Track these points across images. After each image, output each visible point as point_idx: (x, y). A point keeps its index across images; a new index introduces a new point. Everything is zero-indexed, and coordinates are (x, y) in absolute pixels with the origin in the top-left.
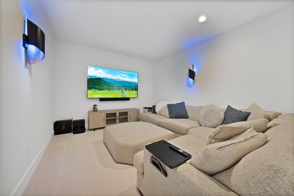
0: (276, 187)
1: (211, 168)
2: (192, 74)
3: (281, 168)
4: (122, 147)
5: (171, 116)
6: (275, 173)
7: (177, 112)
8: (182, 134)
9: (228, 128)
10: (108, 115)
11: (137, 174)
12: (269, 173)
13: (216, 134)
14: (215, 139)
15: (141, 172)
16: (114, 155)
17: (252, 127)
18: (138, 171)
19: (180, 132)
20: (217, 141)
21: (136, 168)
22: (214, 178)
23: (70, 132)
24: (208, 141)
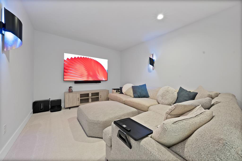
0: (224, 158)
1: (168, 141)
2: (152, 62)
3: (228, 141)
4: (93, 123)
5: (135, 96)
6: (224, 146)
7: (140, 93)
8: (144, 110)
9: (181, 106)
10: (82, 96)
11: (106, 147)
12: (219, 146)
13: (172, 111)
14: (171, 115)
15: (109, 145)
16: (86, 130)
17: (200, 105)
18: (106, 144)
19: (142, 109)
20: (172, 116)
21: (105, 141)
22: (171, 150)
23: (48, 111)
24: (165, 116)
